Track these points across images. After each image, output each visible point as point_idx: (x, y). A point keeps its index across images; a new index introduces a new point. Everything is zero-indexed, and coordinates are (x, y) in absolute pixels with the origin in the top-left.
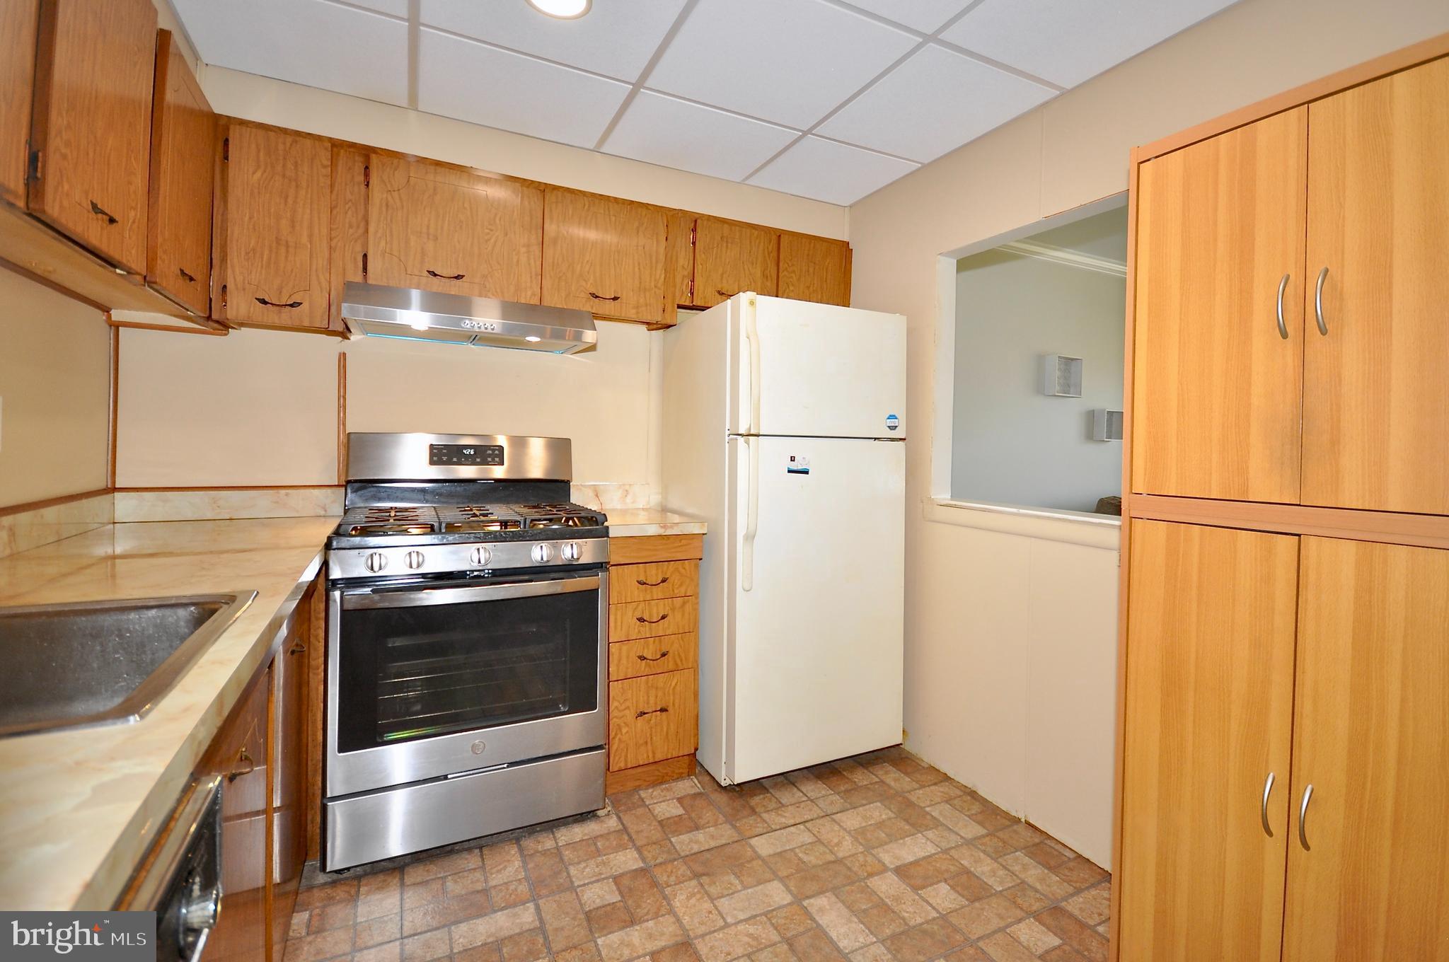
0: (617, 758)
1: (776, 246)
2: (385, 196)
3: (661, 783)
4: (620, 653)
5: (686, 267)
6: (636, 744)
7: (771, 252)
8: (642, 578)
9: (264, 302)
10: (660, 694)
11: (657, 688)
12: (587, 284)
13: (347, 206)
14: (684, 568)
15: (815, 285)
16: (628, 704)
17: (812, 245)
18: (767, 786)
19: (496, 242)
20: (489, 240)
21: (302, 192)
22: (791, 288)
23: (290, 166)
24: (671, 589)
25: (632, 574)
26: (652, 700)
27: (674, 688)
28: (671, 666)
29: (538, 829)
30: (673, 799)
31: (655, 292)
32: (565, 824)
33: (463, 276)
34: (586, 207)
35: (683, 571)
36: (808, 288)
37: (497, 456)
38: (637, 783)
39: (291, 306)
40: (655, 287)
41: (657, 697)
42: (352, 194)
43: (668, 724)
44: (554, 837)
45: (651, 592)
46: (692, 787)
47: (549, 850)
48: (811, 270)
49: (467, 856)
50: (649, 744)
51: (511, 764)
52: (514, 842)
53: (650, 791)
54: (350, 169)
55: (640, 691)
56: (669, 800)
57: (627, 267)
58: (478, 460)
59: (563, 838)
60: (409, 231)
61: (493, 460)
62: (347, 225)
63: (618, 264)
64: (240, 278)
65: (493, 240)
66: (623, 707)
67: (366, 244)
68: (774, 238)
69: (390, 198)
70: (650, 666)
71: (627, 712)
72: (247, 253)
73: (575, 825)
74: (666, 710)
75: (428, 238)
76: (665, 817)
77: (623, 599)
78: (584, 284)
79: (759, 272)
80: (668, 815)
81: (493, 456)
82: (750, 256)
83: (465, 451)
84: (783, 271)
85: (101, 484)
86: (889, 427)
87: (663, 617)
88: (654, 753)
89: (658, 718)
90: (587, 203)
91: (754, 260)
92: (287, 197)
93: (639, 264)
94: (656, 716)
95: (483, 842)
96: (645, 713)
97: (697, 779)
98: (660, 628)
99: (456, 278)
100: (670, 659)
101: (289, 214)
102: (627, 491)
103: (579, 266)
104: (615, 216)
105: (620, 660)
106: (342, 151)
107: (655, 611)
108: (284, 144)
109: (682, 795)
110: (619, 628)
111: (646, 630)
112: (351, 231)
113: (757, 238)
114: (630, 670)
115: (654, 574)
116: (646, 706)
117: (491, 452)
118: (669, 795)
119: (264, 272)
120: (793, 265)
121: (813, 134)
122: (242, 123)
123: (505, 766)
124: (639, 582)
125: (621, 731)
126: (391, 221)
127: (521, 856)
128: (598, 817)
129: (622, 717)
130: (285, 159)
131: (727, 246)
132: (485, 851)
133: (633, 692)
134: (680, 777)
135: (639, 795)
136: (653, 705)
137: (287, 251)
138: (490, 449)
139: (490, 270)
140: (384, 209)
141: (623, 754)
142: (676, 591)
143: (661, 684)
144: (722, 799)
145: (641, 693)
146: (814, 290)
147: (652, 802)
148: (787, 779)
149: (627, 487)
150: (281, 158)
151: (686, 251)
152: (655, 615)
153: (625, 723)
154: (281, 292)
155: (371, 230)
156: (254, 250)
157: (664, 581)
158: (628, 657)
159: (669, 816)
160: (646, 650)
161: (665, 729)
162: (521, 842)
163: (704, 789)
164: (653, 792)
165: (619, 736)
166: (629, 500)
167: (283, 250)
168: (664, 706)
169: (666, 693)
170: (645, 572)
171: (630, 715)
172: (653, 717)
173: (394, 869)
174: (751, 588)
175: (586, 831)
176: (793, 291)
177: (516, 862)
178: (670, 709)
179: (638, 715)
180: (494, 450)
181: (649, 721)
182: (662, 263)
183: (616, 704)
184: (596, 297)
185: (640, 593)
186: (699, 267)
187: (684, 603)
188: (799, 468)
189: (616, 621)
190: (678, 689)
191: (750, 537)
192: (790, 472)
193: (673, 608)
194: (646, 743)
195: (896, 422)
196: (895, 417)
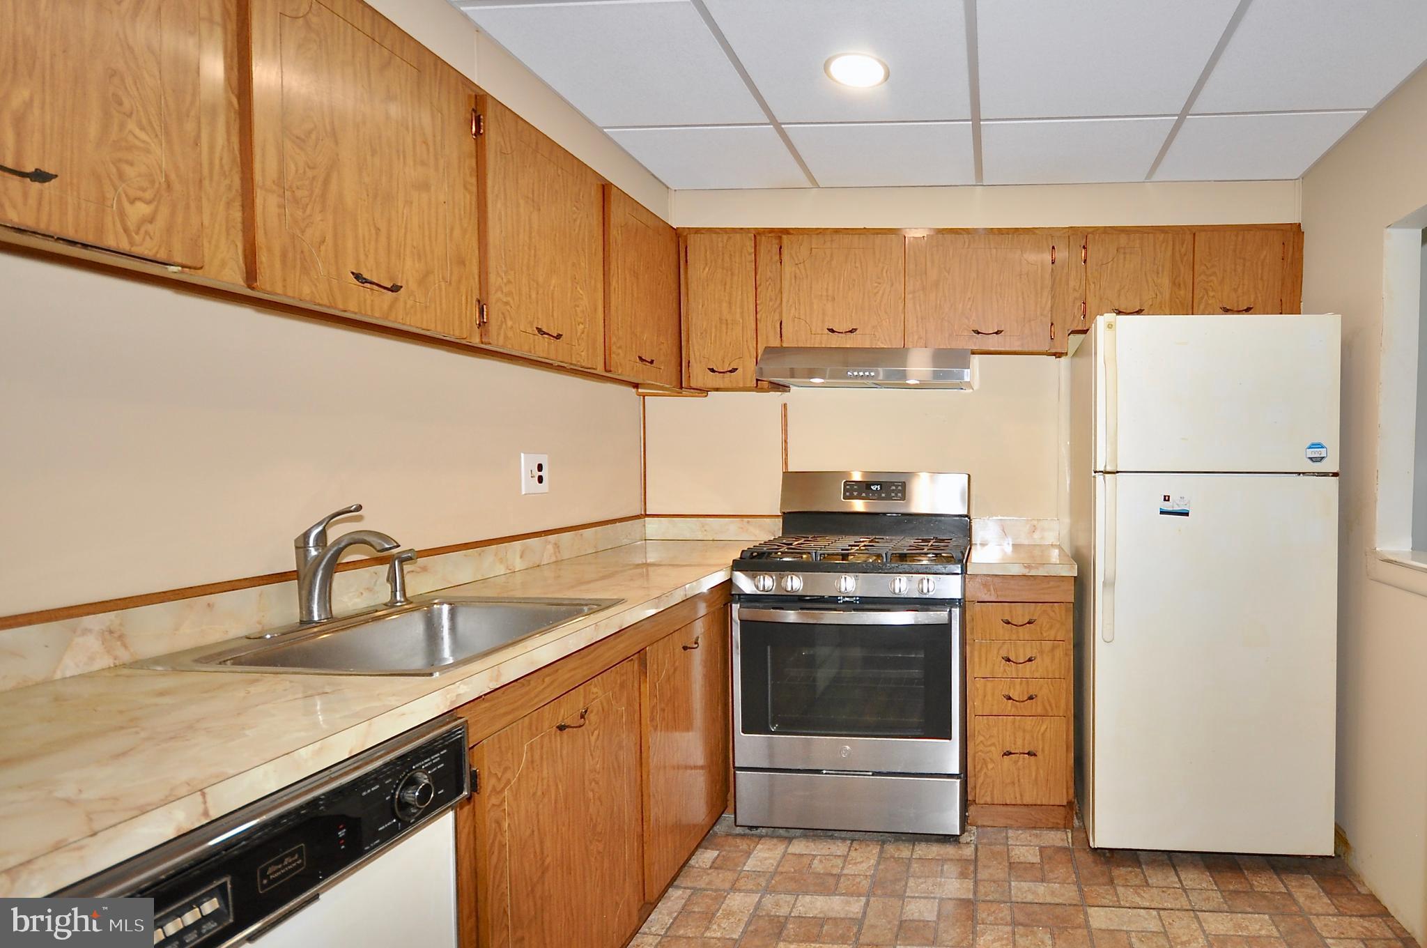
0: (983, 791)
1: (1191, 247)
2: (793, 269)
3: (1034, 828)
4: (985, 690)
5: (1077, 288)
6: (1003, 782)
7: (1185, 255)
8: (1007, 617)
9: (712, 370)
10: (1028, 737)
11: (1024, 731)
12: (969, 320)
13: (768, 283)
14: (1054, 611)
15: (1246, 287)
16: (993, 740)
17: (1240, 238)
18: (1142, 860)
19: (883, 294)
20: (877, 292)
21: (735, 278)
22: (1211, 294)
23: (727, 259)
24: (1039, 631)
25: (997, 614)
26: (1019, 742)
27: (1043, 734)
28: (1040, 711)
29: (904, 838)
30: (1035, 846)
31: (1041, 320)
32: (927, 841)
33: (856, 330)
34: (967, 244)
35: (1052, 614)
36: (1235, 290)
37: (899, 491)
38: (1009, 822)
39: (730, 371)
40: (1041, 315)
41: (1024, 739)
42: (771, 272)
43: (1037, 769)
44: (913, 849)
45: (1018, 632)
46: (1062, 840)
47: (902, 858)
48: (1239, 269)
49: (840, 844)
50: (1016, 785)
51: (875, 774)
52: (880, 843)
53: (1020, 832)
54: (769, 251)
55: (1006, 730)
56: (1032, 846)
57: (1010, 299)
58: (883, 495)
59: (919, 852)
60: (813, 296)
61: (896, 495)
62: (768, 299)
63: (1001, 297)
64: (697, 354)
65: (881, 292)
66: (989, 743)
67: (781, 313)
68: (1189, 237)
69: (798, 271)
70: (1016, 707)
71: (993, 748)
72: (702, 333)
73: (935, 844)
74: (1035, 755)
75: (828, 300)
76: (1018, 861)
77: (988, 636)
78: (966, 321)
79: (1167, 281)
80: (1022, 859)
81: (896, 492)
82: (1154, 264)
83: (872, 487)
84: (1200, 275)
85: (637, 510)
86: (1311, 458)
87: (1030, 660)
88: (1022, 795)
89: (1026, 762)
90: (967, 240)
91: (1160, 269)
92: (725, 284)
93: (1023, 293)
94: (1024, 759)
95: (857, 835)
96: (1011, 753)
97: (1072, 834)
98: (1027, 669)
99: (851, 332)
100: (1039, 703)
101: (727, 298)
102: (1034, 526)
103: (961, 305)
104: (996, 248)
105: (984, 696)
106: (763, 237)
107: (1021, 651)
108: (722, 242)
109: (1048, 845)
110: (983, 664)
111: (1011, 669)
112: (771, 304)
113: (1163, 242)
114: (995, 707)
115: (1020, 614)
116: (1013, 745)
117: (894, 488)
118: (1035, 841)
119: (712, 346)
120: (1213, 266)
121: (1191, 115)
122: (698, 231)
123: (871, 773)
124: (1004, 622)
125: (987, 767)
126: (799, 290)
127: (878, 857)
128: (959, 843)
129: (988, 752)
130: (723, 254)
131: (1125, 258)
132: (855, 845)
133: (998, 729)
134: (1055, 827)
135: (1007, 833)
136: (1021, 747)
137: (727, 328)
138: (894, 485)
139: (879, 320)
140: (793, 281)
141: (990, 789)
142: (1045, 635)
143: (1028, 728)
144: (1085, 858)
145: (1008, 733)
146: (1243, 293)
147: (1014, 843)
148: (1171, 859)
149: (1036, 523)
150: (721, 253)
151: (1077, 272)
152: (1022, 656)
153: (990, 759)
154: (723, 362)
155: (784, 300)
156: (706, 330)
157: (1031, 622)
158: (993, 694)
159: (1022, 861)
160: (1012, 690)
161: (1034, 774)
162: (885, 846)
163: (1072, 845)
164: (1022, 834)
165: (985, 770)
166: (1036, 536)
167: (724, 327)
168: (1032, 749)
169: (1035, 737)
170: (1011, 611)
171: (996, 753)
172: (1021, 759)
173: (786, 838)
174: (1113, 639)
175: (942, 852)
176: (1213, 297)
177: (872, 861)
178: (1039, 754)
179: (1005, 754)
180: (897, 486)
181: (1016, 762)
182: (1049, 289)
183: (981, 738)
184: (979, 333)
185: (1002, 630)
186: (1092, 286)
187: (1053, 648)
188: (1176, 508)
189: (980, 658)
190: (1048, 734)
191: (1110, 584)
192: (1162, 513)
193: (1042, 652)
194: (1013, 783)
195: (1323, 452)
196: (1320, 446)
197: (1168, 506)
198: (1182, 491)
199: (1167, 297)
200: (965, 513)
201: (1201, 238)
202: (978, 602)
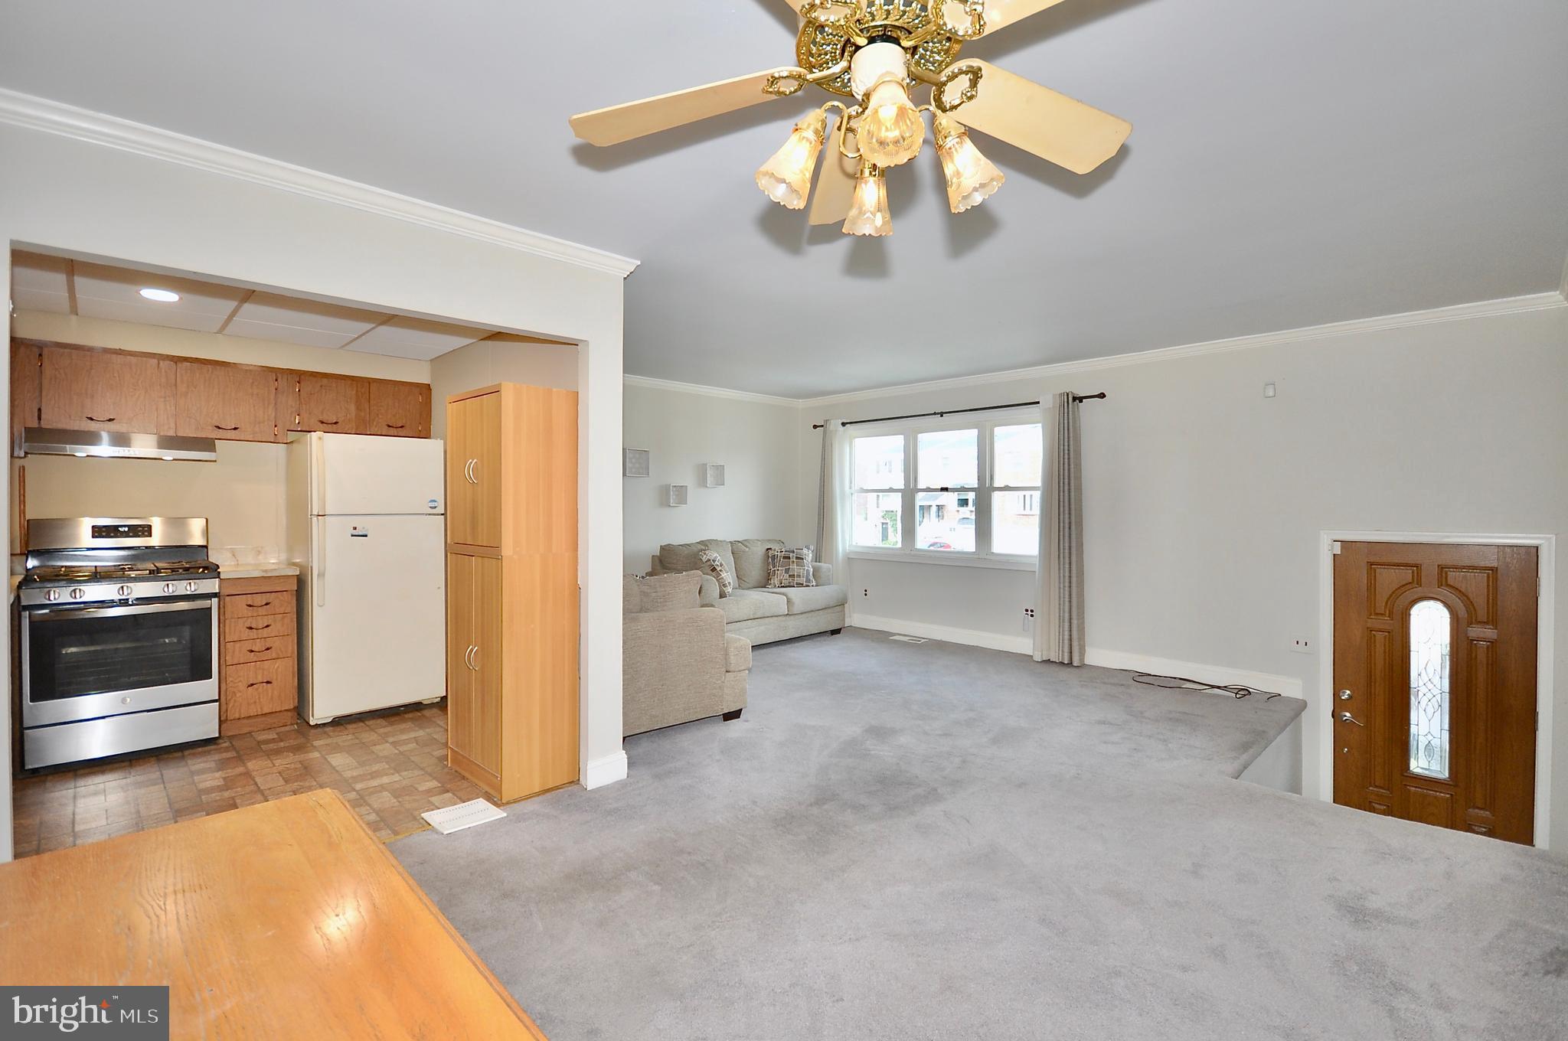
0: (234, 709)
1: (367, 390)
2: (54, 372)
3: (270, 729)
4: (235, 648)
5: (294, 406)
6: (248, 703)
7: (364, 392)
8: (249, 603)
10: (266, 673)
11: (263, 670)
12: (212, 420)
14: (283, 596)
15: (400, 414)
16: (239, 679)
17: (397, 388)
19: (139, 397)
20: (133, 395)
22: (380, 417)
24: (273, 609)
25: (242, 601)
26: (259, 677)
27: (277, 669)
28: (274, 655)
31: (268, 423)
33: (113, 419)
34: (210, 370)
35: (281, 598)
36: (394, 416)
37: (146, 531)
40: (268, 419)
41: (263, 675)
42: (30, 373)
43: (273, 690)
45: (258, 611)
46: (291, 728)
48: (397, 405)
50: (258, 704)
51: (150, 711)
54: (29, 357)
55: (250, 671)
57: (244, 408)
58: (131, 534)
60: (72, 393)
61: (143, 533)
62: (27, 392)
63: (237, 406)
65: (136, 396)
66: (237, 681)
67: (40, 402)
68: (366, 385)
69: (58, 374)
70: (257, 656)
71: (239, 684)
74: (271, 682)
75: (85, 397)
77: (235, 616)
79: (353, 407)
81: (143, 531)
82: (346, 397)
83: (120, 529)
84: (373, 406)
86: (429, 507)
87: (267, 627)
88: (261, 708)
89: (265, 688)
90: (210, 367)
91: (349, 400)
93: (254, 406)
94: (263, 686)
96: (253, 685)
98: (265, 632)
99: (108, 421)
100: (273, 652)
102: (259, 551)
103: (205, 409)
105: (234, 652)
106: (23, 346)
107: (260, 622)
110: (233, 633)
111: (253, 634)
112: (31, 395)
113: (350, 386)
114: (242, 658)
115: (259, 600)
116: (255, 680)
117: (141, 529)
120: (381, 402)
124: (248, 605)
126: (60, 387)
129: (237, 686)
131: (326, 392)
133: (243, 672)
136: (261, 680)
138: (138, 527)
139: (135, 414)
140: (53, 380)
141: (238, 709)
142: (277, 610)
143: (266, 667)
145: (251, 673)
146: (399, 418)
149: (260, 549)
151: (293, 396)
152: (261, 625)
153: (238, 690)
155: (44, 394)
157: (267, 604)
158: (240, 651)
160: (254, 646)
161: (270, 694)
165: (235, 696)
166: (259, 557)
168: (269, 680)
169: (271, 672)
170: (252, 599)
171: (242, 686)
172: (261, 688)
174: (325, 604)
175: (205, 751)
176: (381, 419)
178: (274, 682)
179: (249, 686)
180: (143, 528)
181: (257, 689)
182: (273, 405)
183: (231, 679)
184: (219, 428)
185: (249, 612)
186: (304, 406)
187: (283, 618)
188: (361, 533)
189: (230, 629)
190: (280, 670)
191: (321, 575)
192: (352, 536)
193: (275, 621)
194: (255, 702)
195: (436, 504)
196: (435, 501)
197: (355, 532)
198: (362, 524)
199: (353, 415)
200: (204, 544)
201: (373, 387)
202: (228, 595)
